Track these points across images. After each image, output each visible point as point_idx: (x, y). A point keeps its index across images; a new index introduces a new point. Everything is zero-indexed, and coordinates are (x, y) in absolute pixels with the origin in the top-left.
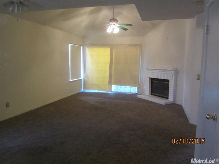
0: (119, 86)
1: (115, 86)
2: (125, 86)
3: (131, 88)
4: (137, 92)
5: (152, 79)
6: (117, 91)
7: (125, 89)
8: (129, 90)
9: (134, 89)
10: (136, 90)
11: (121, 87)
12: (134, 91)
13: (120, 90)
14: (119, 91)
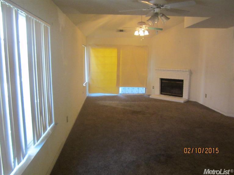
0: (127, 88)
1: (123, 88)
2: (133, 88)
3: (138, 89)
4: (144, 93)
5: (162, 80)
6: (124, 93)
7: (133, 90)
8: (137, 91)
9: (142, 90)
10: (143, 90)
11: (128, 89)
12: (142, 91)
13: (127, 91)
14: (127, 93)
